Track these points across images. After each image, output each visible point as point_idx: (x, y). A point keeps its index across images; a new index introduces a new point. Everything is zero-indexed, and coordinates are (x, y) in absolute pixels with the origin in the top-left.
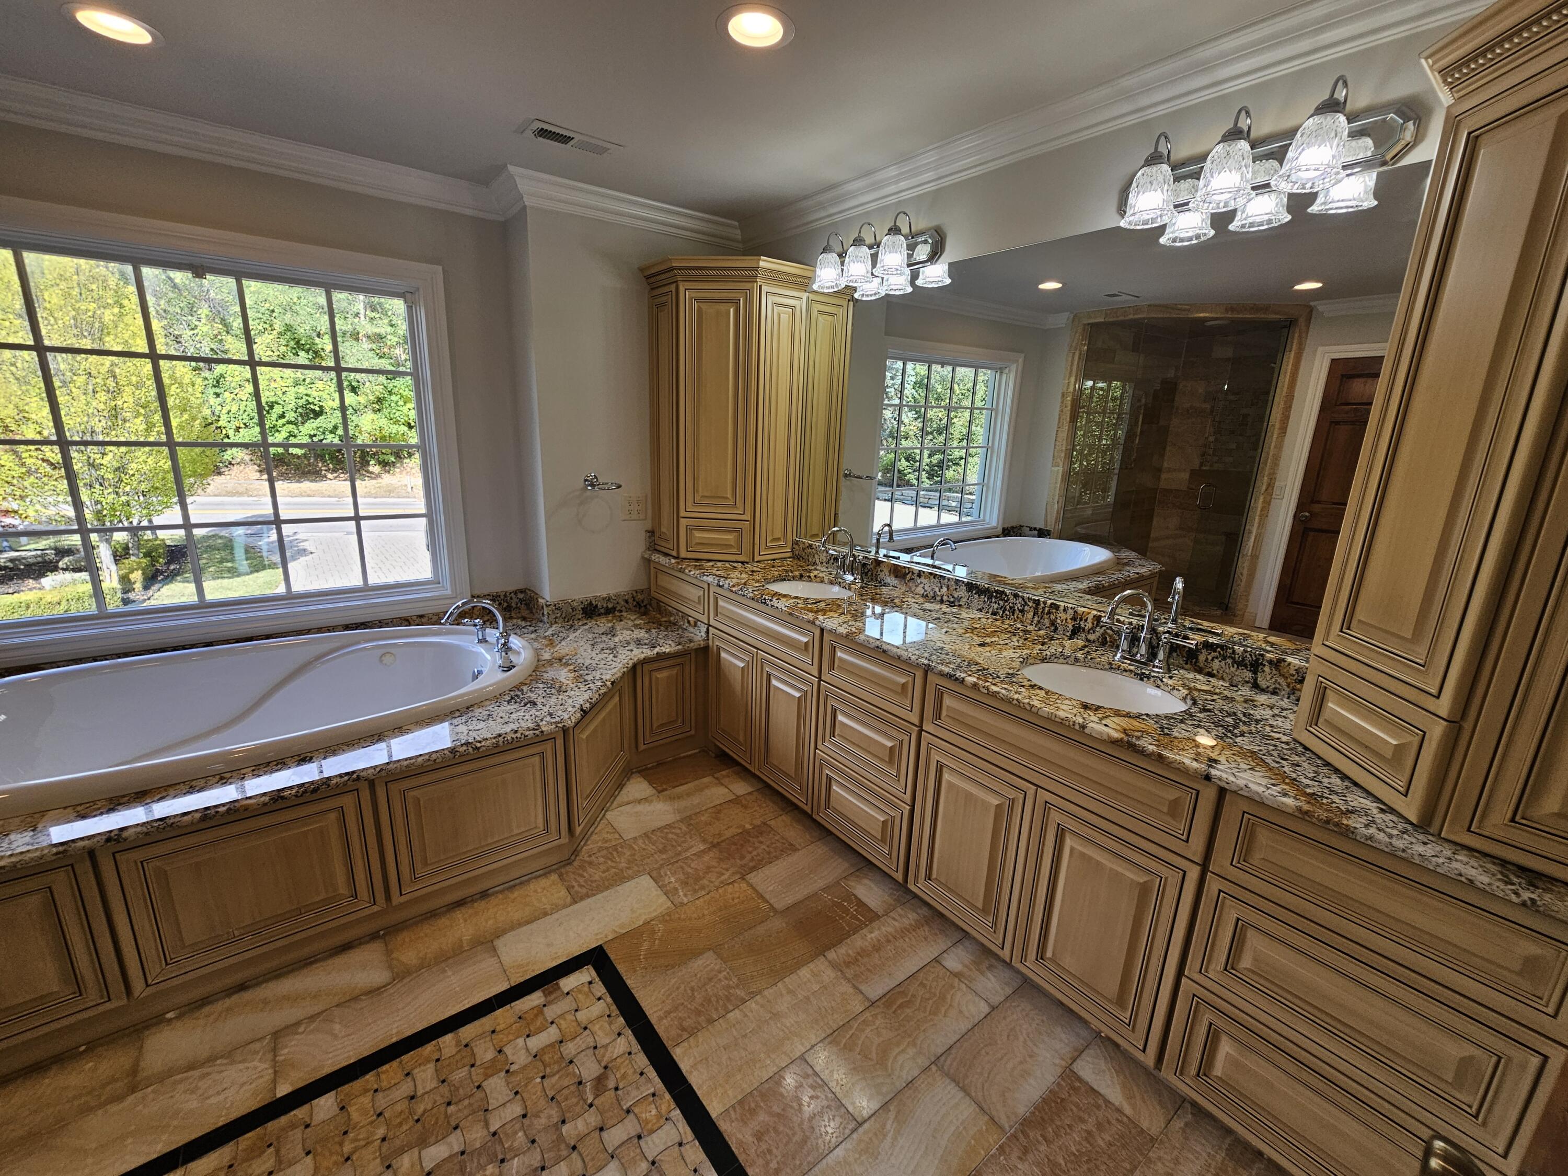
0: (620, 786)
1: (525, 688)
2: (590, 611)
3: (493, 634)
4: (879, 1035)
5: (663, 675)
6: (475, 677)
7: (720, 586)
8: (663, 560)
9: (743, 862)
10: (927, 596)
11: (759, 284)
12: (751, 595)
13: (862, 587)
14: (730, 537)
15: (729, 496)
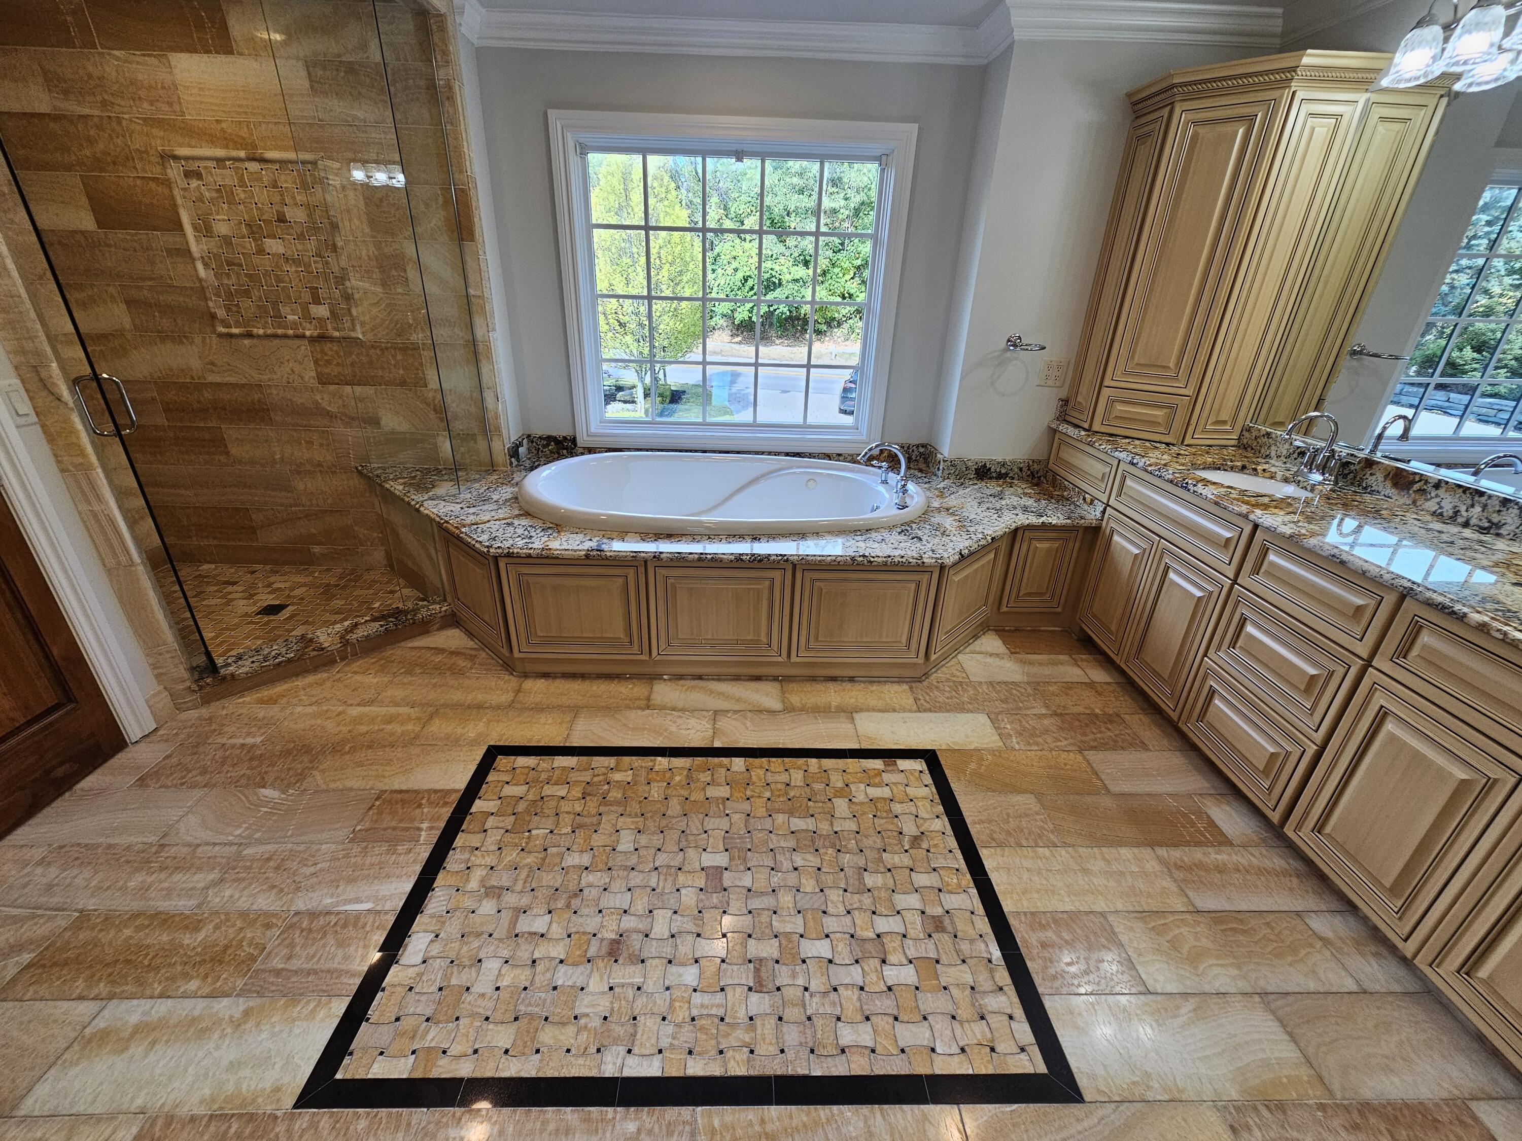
0: (976, 637)
1: (914, 526)
2: (983, 473)
3: (893, 478)
4: (1197, 939)
5: (1043, 546)
6: (873, 510)
7: (1133, 464)
8: (1071, 431)
9: (1083, 738)
10: (1441, 514)
11: (1293, 89)
12: (1171, 477)
13: (1333, 491)
14: (1159, 414)
15: (1171, 365)
